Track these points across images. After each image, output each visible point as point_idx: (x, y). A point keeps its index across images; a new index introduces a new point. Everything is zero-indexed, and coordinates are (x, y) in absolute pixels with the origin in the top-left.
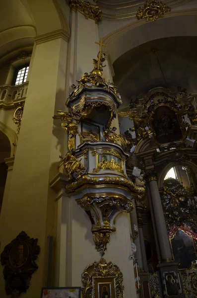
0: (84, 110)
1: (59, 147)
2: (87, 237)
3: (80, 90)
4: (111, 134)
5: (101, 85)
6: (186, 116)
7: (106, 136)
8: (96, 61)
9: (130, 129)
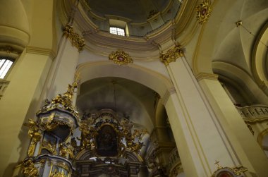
0: (50, 124)
1: (20, 150)
3: (52, 108)
4: (65, 148)
5: (69, 110)
6: (124, 139)
7: (61, 148)
8: (70, 86)
9: (77, 138)
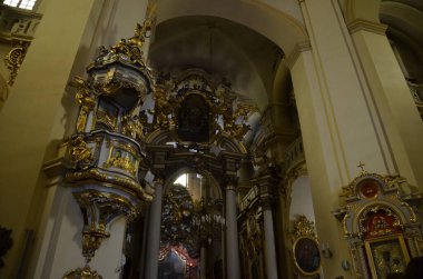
0: (108, 85)
1: (64, 121)
2: (75, 238)
3: (112, 61)
4: (130, 123)
5: (137, 64)
6: (221, 117)
7: (124, 123)
8: (139, 27)
9: (149, 111)
